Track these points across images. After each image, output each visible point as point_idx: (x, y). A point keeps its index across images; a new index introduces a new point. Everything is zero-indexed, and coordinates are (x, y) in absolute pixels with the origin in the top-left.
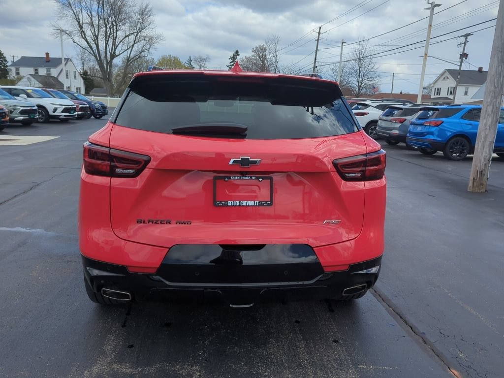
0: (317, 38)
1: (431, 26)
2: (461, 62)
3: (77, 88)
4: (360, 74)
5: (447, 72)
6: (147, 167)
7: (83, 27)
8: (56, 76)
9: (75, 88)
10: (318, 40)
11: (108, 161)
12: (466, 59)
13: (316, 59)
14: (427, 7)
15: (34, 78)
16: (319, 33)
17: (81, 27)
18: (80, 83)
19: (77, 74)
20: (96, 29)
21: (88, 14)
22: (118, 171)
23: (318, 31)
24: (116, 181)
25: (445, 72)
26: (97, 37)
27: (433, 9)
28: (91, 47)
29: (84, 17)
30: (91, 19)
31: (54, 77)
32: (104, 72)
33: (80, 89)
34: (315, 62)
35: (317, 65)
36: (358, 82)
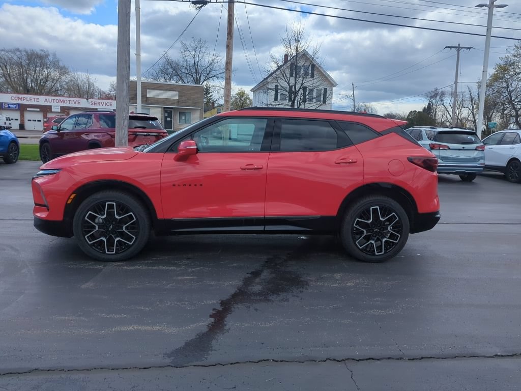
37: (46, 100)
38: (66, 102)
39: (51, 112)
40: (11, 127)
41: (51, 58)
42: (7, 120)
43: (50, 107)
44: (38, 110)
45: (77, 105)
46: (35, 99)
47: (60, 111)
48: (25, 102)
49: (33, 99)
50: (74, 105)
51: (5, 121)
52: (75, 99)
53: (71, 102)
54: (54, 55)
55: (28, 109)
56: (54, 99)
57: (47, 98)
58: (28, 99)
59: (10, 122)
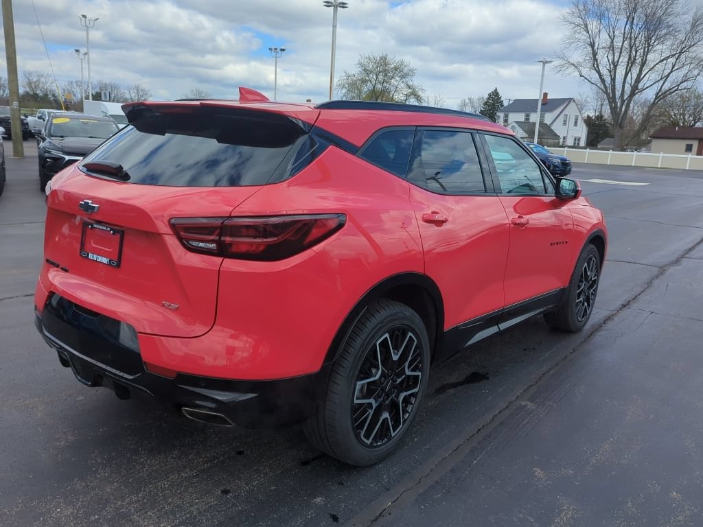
3: (575, 139)
7: (597, 54)
8: (548, 124)
9: (573, 138)
15: (520, 126)
17: (595, 54)
18: (582, 132)
19: (580, 119)
20: (617, 54)
21: (609, 34)
26: (615, 67)
28: (603, 81)
29: (603, 40)
30: (612, 42)
31: (546, 124)
32: (616, 115)
33: (579, 139)
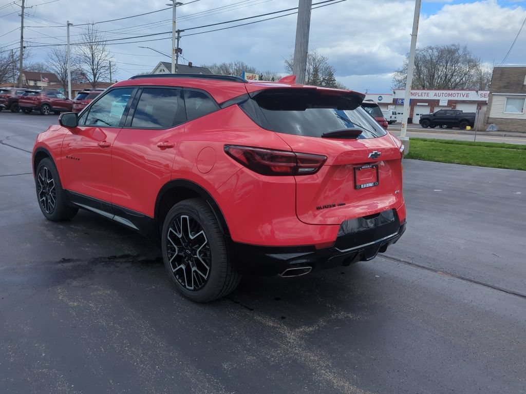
0: (21, 13)
1: (175, 22)
2: (177, 57)
4: (93, 61)
5: (163, 65)
6: (325, 164)
10: (22, 16)
11: (294, 163)
12: (181, 54)
13: (22, 37)
14: (170, 3)
16: (23, 7)
22: (300, 170)
23: (21, 5)
24: (299, 179)
25: (161, 64)
27: (175, 6)
34: (22, 42)
35: (25, 45)
36: (93, 70)
37: (435, 95)
38: (454, 95)
39: (438, 106)
40: (396, 121)
41: (461, 52)
42: (393, 114)
43: (438, 101)
44: (427, 104)
45: (465, 99)
46: (426, 94)
47: (446, 105)
48: (417, 97)
49: (424, 94)
50: (462, 98)
51: (391, 115)
52: (464, 92)
53: (459, 95)
54: (465, 48)
55: (418, 104)
56: (458, 94)
57: (437, 92)
58: (420, 95)
59: (395, 116)
